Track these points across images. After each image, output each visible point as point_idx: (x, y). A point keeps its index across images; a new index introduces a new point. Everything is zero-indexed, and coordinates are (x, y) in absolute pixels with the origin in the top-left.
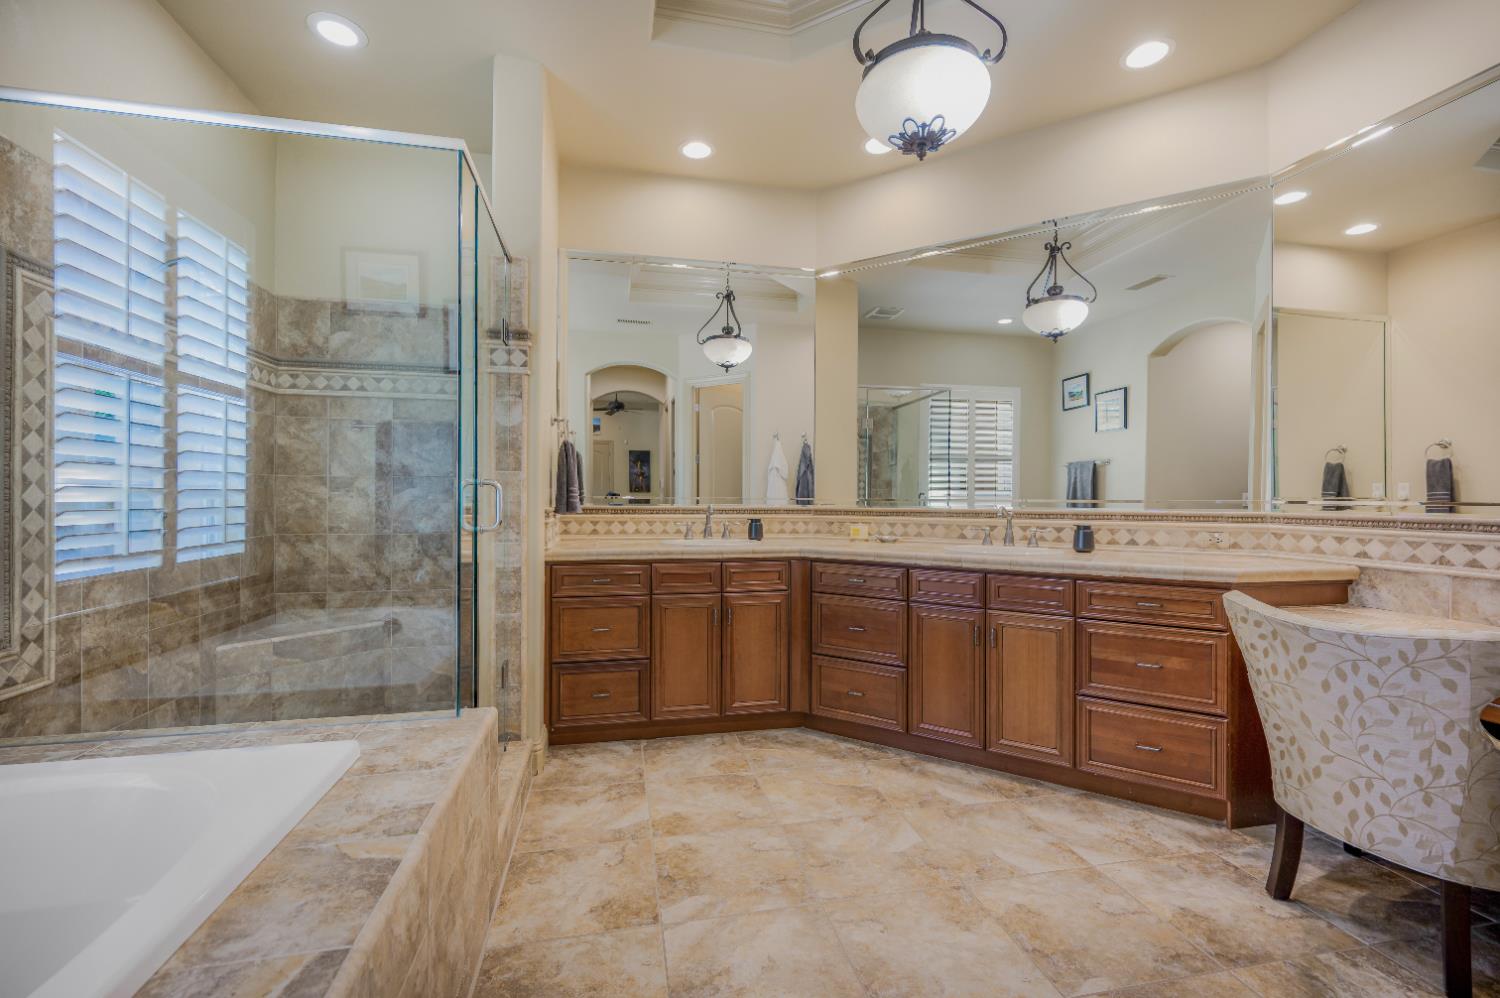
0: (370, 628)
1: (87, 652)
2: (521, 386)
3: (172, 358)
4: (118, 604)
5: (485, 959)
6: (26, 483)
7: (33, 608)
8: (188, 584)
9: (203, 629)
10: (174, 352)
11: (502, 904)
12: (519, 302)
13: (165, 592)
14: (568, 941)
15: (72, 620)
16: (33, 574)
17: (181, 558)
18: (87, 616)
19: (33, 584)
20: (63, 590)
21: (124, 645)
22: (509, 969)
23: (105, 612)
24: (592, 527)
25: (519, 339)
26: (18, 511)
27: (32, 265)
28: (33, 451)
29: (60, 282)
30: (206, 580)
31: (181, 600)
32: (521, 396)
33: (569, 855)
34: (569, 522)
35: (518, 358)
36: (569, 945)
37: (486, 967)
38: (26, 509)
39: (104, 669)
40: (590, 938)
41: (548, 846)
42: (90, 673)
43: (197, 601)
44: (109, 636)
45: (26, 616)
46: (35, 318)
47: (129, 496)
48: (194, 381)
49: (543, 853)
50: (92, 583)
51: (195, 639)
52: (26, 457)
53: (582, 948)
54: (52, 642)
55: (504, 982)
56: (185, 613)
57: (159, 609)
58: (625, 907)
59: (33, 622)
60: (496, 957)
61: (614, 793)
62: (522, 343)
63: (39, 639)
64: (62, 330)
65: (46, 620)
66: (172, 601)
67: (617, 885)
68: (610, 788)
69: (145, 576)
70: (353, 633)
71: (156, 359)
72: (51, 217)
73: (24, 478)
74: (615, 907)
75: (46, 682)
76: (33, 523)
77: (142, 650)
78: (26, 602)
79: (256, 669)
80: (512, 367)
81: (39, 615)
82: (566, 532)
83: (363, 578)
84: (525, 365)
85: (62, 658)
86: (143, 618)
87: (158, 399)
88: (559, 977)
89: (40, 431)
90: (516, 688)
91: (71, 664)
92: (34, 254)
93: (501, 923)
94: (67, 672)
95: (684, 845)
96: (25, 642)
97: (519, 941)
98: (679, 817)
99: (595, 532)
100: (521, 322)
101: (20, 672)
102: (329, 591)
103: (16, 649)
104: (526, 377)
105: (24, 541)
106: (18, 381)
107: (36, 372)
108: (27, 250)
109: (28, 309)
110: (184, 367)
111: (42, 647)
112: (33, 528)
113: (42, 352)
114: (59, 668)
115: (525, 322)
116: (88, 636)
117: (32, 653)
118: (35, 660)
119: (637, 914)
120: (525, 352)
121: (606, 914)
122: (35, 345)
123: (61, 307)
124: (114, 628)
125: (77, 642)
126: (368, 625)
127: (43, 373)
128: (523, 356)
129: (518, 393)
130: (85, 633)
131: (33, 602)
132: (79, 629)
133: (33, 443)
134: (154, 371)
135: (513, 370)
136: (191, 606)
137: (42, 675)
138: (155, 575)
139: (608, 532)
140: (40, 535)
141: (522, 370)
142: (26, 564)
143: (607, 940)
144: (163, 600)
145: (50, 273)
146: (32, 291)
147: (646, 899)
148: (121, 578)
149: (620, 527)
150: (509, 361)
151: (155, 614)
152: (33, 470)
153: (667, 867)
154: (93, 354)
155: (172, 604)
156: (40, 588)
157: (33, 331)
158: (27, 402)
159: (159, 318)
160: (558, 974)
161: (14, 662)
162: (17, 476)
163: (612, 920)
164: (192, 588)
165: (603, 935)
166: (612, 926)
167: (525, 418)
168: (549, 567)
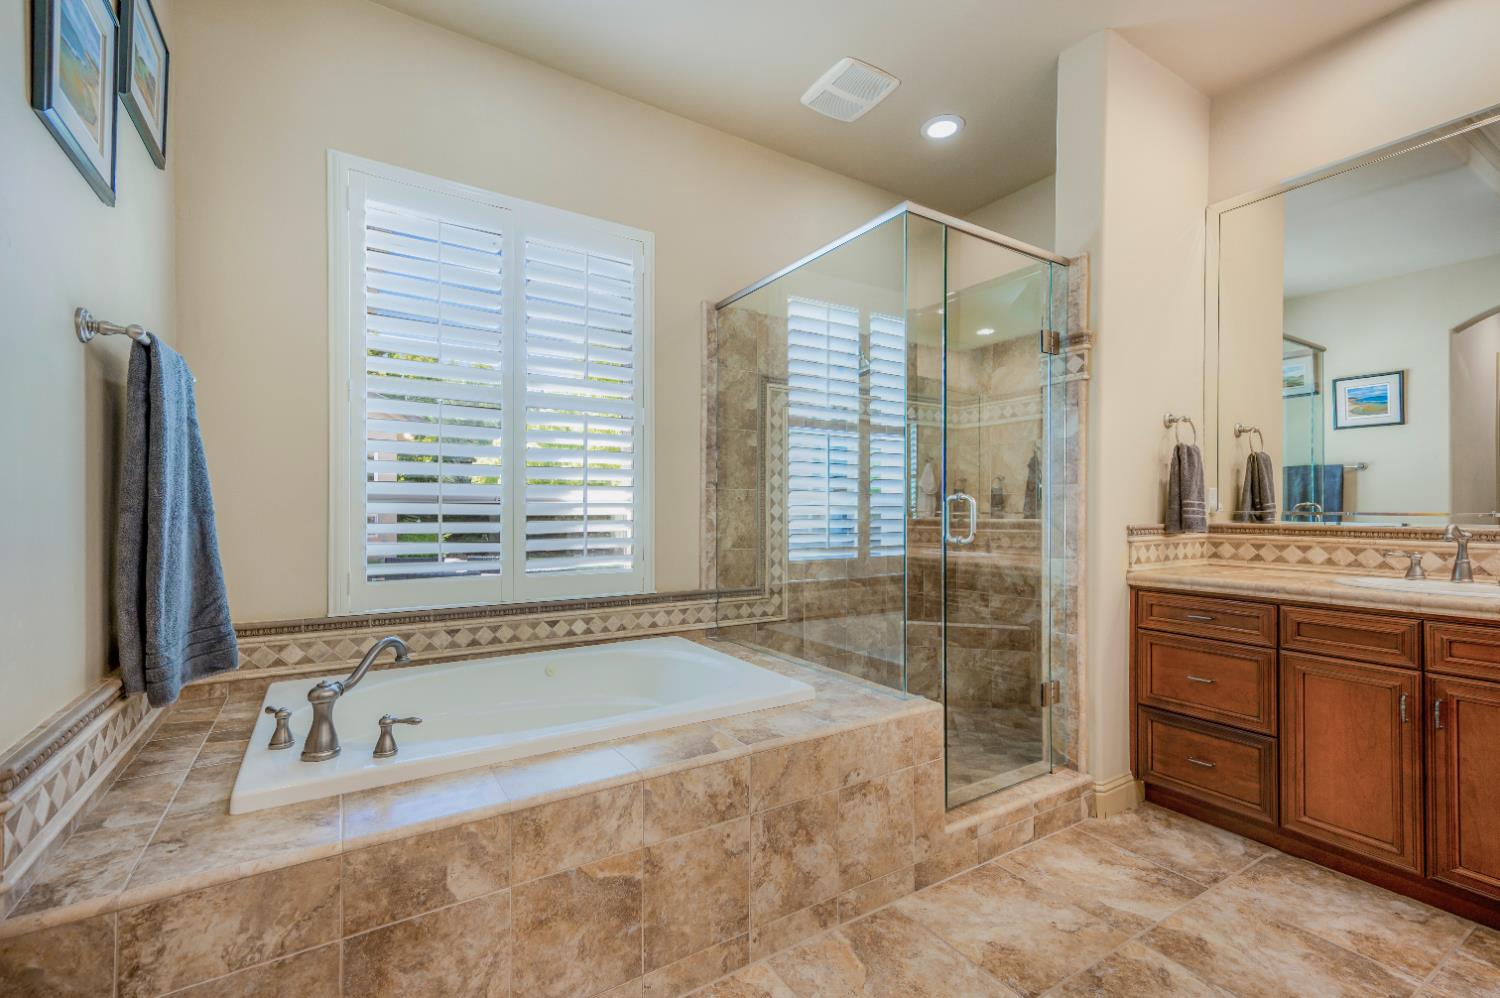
0: (1015, 630)
1: (807, 605)
2: (1077, 394)
3: (865, 417)
4: (826, 579)
5: (884, 910)
6: (773, 503)
7: (776, 574)
8: (877, 572)
9: (889, 605)
10: (866, 413)
11: (940, 887)
12: (1076, 304)
13: (860, 576)
14: (944, 946)
15: (798, 585)
16: (776, 555)
17: (874, 553)
18: (807, 583)
19: (777, 560)
20: (792, 566)
21: (831, 606)
22: (888, 928)
23: (818, 583)
24: (1253, 552)
25: (1076, 343)
26: (768, 519)
27: (775, 380)
28: (776, 485)
29: (792, 383)
30: (891, 571)
31: (871, 583)
32: (1077, 404)
33: (1032, 893)
34: (1221, 544)
35: (1075, 363)
36: (941, 949)
37: (878, 915)
38: (773, 518)
39: (818, 617)
40: (962, 959)
41: (1025, 874)
42: (809, 618)
43: (884, 585)
44: (820, 599)
45: (773, 578)
46: (776, 410)
47: (829, 510)
48: (882, 429)
49: (1014, 877)
50: (810, 564)
51: (882, 611)
52: (773, 488)
53: (946, 959)
54: (786, 595)
55: (875, 932)
56: (875, 593)
57: (854, 586)
58: (1020, 965)
59: (777, 582)
60: (892, 914)
61: (1154, 877)
62: (1078, 347)
63: (780, 592)
64: (793, 412)
65: (784, 582)
66: (864, 582)
67: (1038, 945)
68: (1156, 870)
69: (844, 564)
70: (1002, 631)
71: (854, 419)
72: (786, 347)
73: (772, 500)
74: (1012, 957)
75: (783, 618)
76: (776, 526)
77: (843, 611)
78: (773, 570)
79: (926, 644)
80: (1071, 375)
81: (780, 578)
82: (1215, 555)
83: (1014, 584)
84: (1081, 370)
85: (792, 606)
86: (844, 590)
87: (854, 446)
88: (907, 961)
89: (780, 474)
90: (1074, 713)
91: (798, 611)
92: (776, 373)
93: (922, 898)
94: (795, 615)
95: (1162, 970)
96: (772, 593)
97: (916, 918)
98: (1200, 944)
99: (1258, 558)
100: (1078, 325)
101: (770, 609)
102: (991, 592)
103: (767, 596)
104: (1084, 383)
105: (772, 536)
106: (768, 446)
107: (777, 440)
108: (772, 373)
109: (773, 405)
110: (874, 421)
111: (781, 597)
112: (776, 529)
113: (781, 428)
114: (790, 612)
115: (1083, 323)
116: (808, 596)
117: (776, 600)
118: (777, 604)
119: (1022, 978)
120: (1081, 356)
121: (998, 955)
122: (777, 425)
123: (793, 398)
124: (823, 593)
125: (801, 598)
126: (1016, 627)
127: (781, 440)
128: (1080, 360)
129: (1074, 401)
130: (805, 594)
131: (776, 571)
132: (802, 591)
133: (776, 480)
134: (852, 427)
135: (1070, 377)
136: (880, 588)
137: (781, 614)
138: (852, 563)
139: (1279, 559)
140: (780, 533)
141: (1079, 376)
142: (773, 549)
143: (971, 972)
144: (859, 581)
145: (785, 381)
146: (776, 394)
147: (1047, 976)
148: (828, 563)
149: (1299, 554)
150: (1066, 369)
151: (851, 589)
152: (776, 496)
153: (1111, 971)
154: (812, 424)
155: (864, 585)
156: (780, 563)
157: (776, 417)
158: (773, 457)
159: (855, 392)
160: (910, 958)
161: (767, 603)
162: (768, 499)
163: (997, 963)
164: (880, 575)
165: (973, 964)
166: (990, 966)
167: (1083, 427)
168: (1134, 592)
